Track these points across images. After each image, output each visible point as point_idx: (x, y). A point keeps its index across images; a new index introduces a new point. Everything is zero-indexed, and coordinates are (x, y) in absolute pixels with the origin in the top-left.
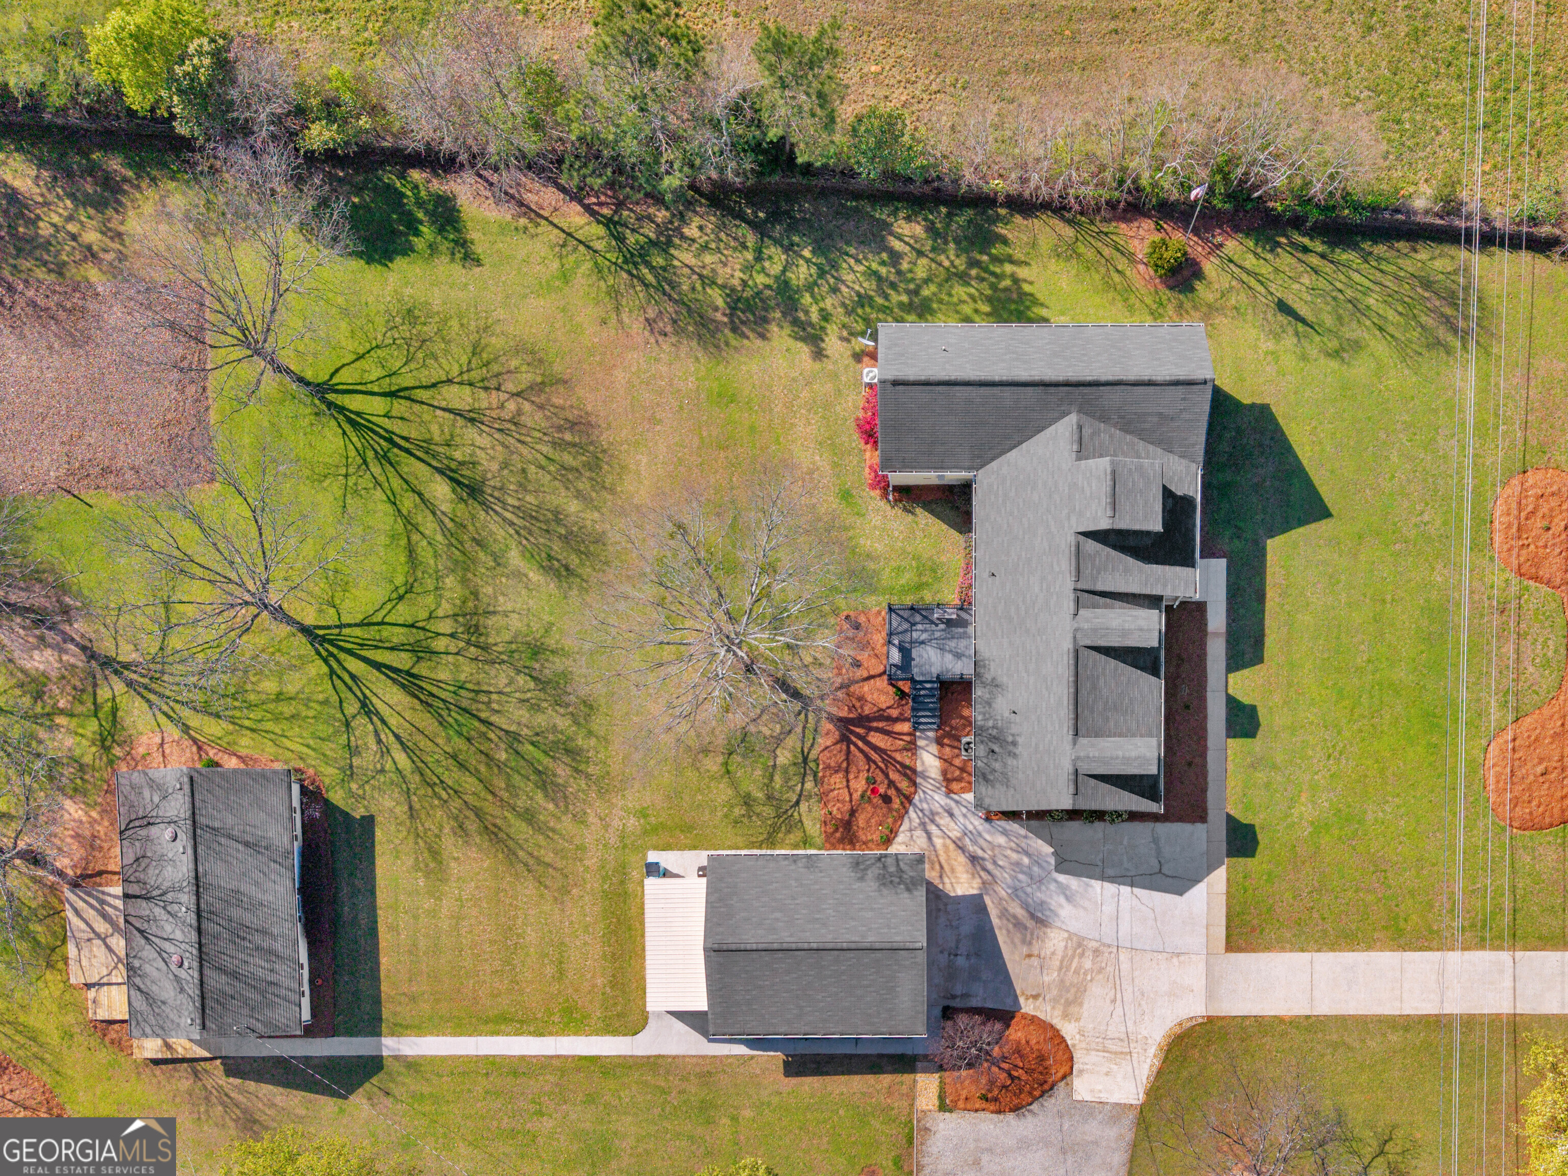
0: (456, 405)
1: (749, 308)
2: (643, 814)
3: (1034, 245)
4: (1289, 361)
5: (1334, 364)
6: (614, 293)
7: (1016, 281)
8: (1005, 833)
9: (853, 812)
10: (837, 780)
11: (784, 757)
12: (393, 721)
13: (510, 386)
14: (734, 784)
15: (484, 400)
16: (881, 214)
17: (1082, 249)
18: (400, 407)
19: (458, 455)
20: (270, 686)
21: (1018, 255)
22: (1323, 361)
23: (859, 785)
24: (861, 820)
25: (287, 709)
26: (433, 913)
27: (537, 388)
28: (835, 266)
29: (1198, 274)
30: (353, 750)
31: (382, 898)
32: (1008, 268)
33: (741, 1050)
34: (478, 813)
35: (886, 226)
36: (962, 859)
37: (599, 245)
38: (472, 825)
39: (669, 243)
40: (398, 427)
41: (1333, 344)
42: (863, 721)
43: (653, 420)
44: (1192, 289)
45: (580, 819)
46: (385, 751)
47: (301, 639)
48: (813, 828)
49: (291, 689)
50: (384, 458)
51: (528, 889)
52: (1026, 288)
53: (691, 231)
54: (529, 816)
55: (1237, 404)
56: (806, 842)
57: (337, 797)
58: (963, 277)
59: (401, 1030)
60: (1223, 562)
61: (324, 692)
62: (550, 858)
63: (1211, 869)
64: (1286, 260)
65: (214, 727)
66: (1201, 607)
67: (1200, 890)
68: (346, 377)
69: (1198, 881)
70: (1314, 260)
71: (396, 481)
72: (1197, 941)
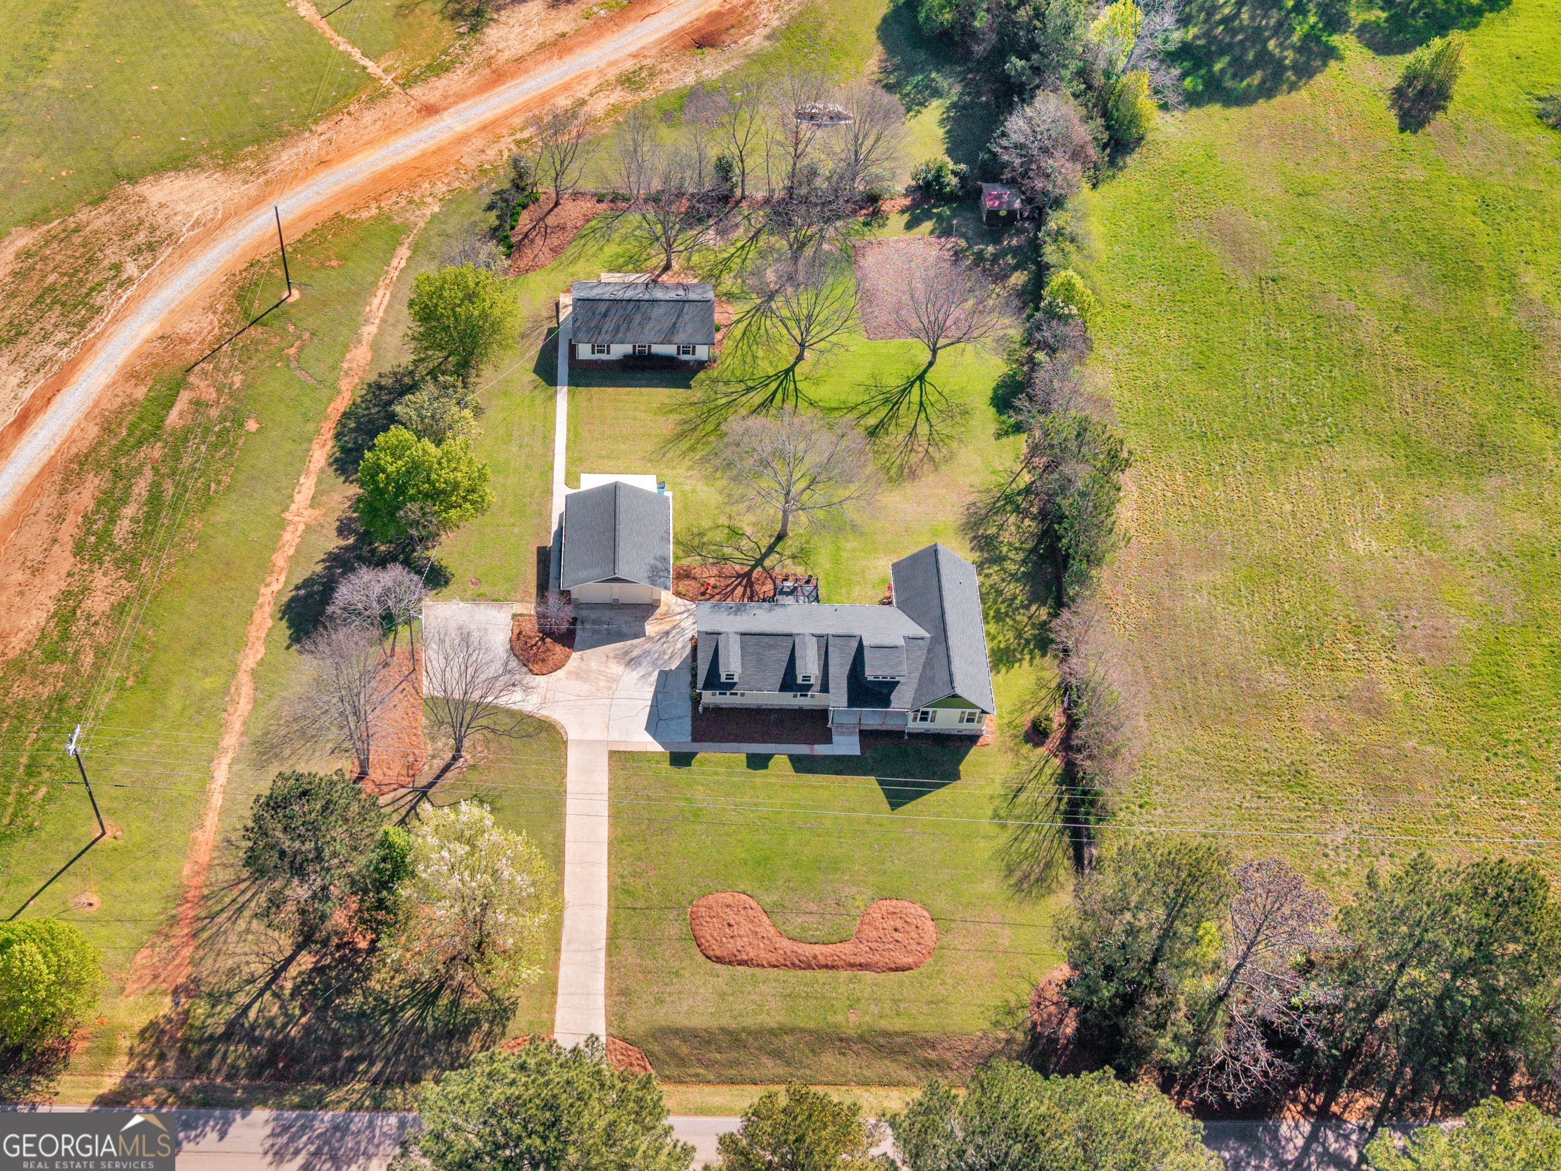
0: (918, 428)
1: (987, 544)
2: (693, 491)
3: (1043, 669)
4: (989, 791)
5: (990, 813)
6: (988, 491)
7: (1020, 660)
8: (684, 647)
9: (695, 578)
10: (715, 571)
11: (727, 551)
12: (744, 399)
13: (931, 449)
14: (710, 529)
15: (923, 440)
16: (1050, 602)
17: (1044, 691)
18: (915, 407)
19: (891, 429)
20: (761, 353)
21: (1036, 662)
22: (991, 807)
23: (712, 581)
24: (693, 583)
25: (749, 359)
26: (636, 409)
27: (932, 459)
28: (1017, 580)
29: (1037, 745)
30: (727, 383)
31: (645, 390)
32: (1028, 657)
33: (555, 527)
34: (694, 429)
35: (1044, 603)
36: (667, 628)
37: (1014, 486)
38: (686, 427)
39: (1019, 513)
40: (904, 407)
41: (1002, 813)
42: (750, 584)
43: (919, 504)
44: (1027, 742)
45: (691, 468)
46: (726, 395)
47: (786, 366)
48: (686, 562)
49: (759, 362)
50: (886, 401)
51: (650, 447)
52: (1017, 665)
53: (1027, 522)
54: (692, 449)
55: (959, 762)
56: (677, 558)
57: (701, 375)
58: (1019, 636)
59: (571, 396)
60: (858, 753)
61: (759, 373)
62: (669, 456)
63: (662, 744)
64: (1051, 789)
65: (738, 331)
66: (828, 740)
67: (648, 738)
68: (929, 388)
69: (654, 737)
70: (1054, 804)
71: (874, 405)
72: (615, 736)
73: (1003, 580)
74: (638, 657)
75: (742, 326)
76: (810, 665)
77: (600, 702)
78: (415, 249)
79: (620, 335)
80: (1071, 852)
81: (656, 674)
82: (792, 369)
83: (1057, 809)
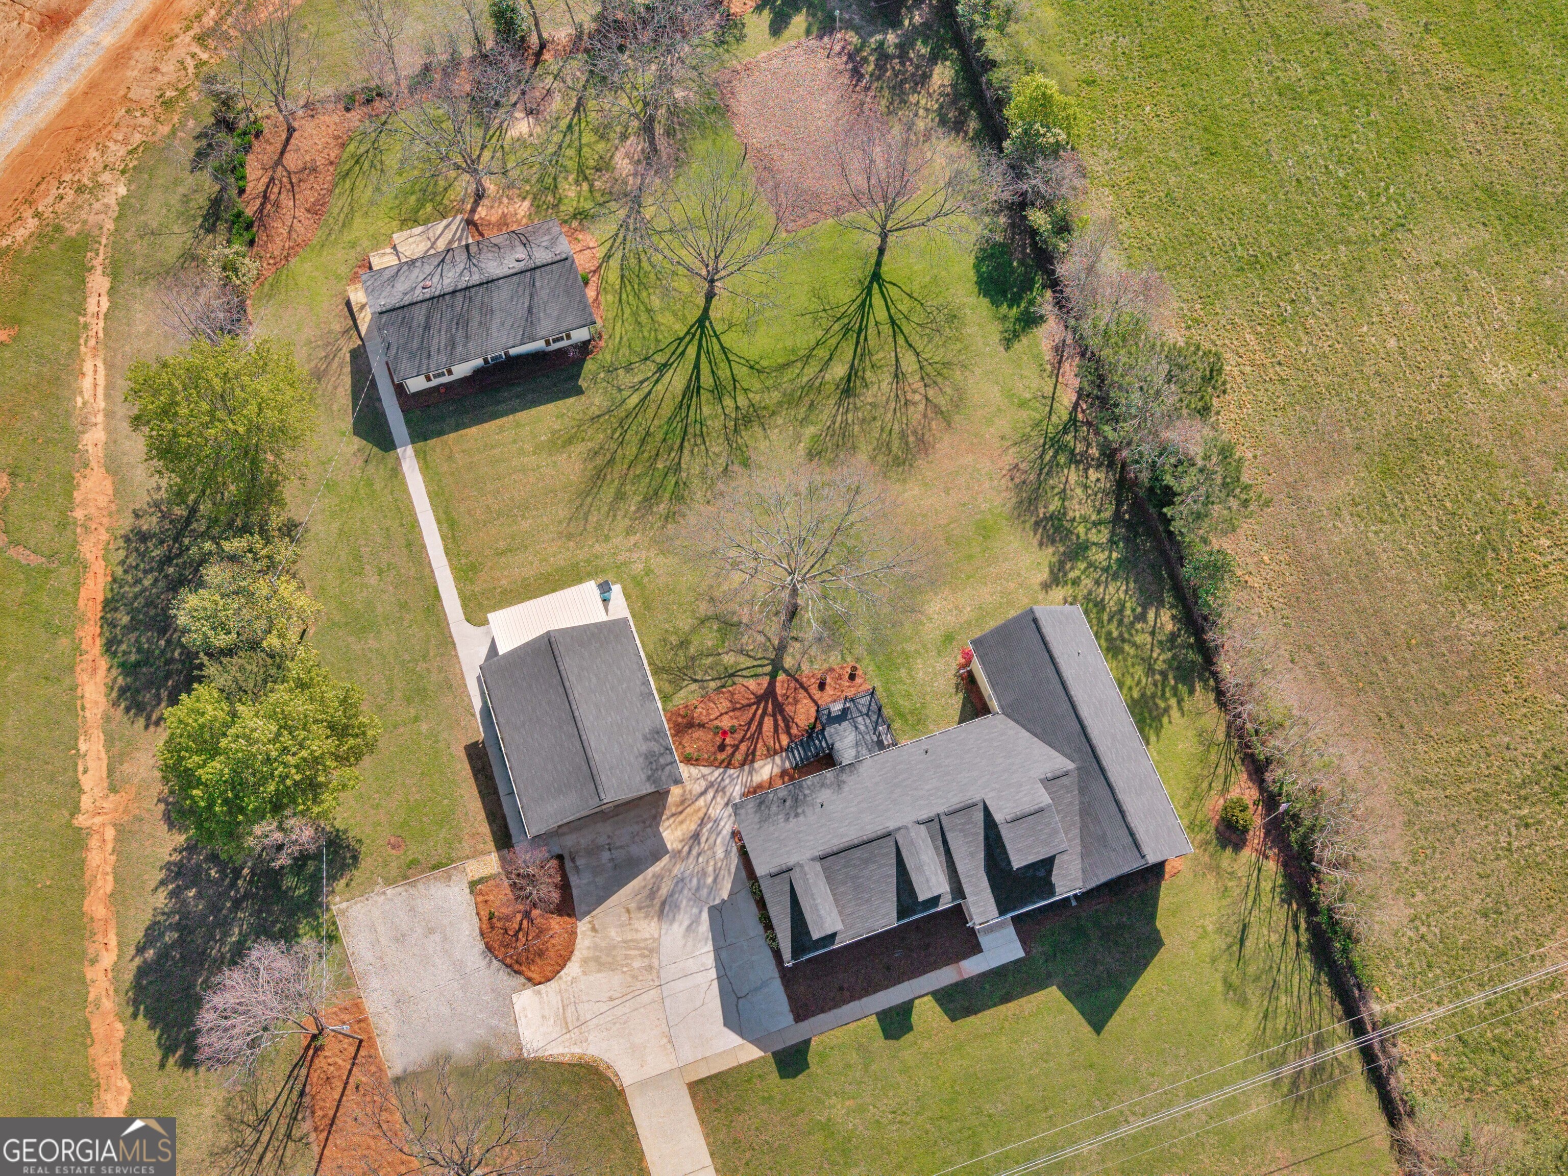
0: (903, 363)
1: (1057, 529)
2: (648, 572)
3: (1199, 714)
4: (1205, 947)
5: (1220, 987)
6: (1026, 438)
7: (1167, 710)
8: (727, 853)
9: (702, 726)
10: (724, 705)
11: (729, 659)
12: (660, 387)
13: (931, 393)
14: (694, 630)
15: (914, 380)
16: (1168, 597)
17: (1214, 751)
18: (887, 329)
19: (868, 374)
20: (656, 303)
21: (1186, 705)
22: (1219, 976)
23: (726, 723)
24: (698, 733)
25: (644, 318)
26: (521, 452)
27: (938, 410)
28: (1115, 577)
29: (1238, 847)
30: (628, 368)
31: (523, 416)
32: (1173, 702)
33: (478, 704)
34: (611, 461)
35: (1161, 603)
36: (694, 826)
37: (1054, 418)
38: (599, 461)
39: (1078, 463)
40: (872, 331)
41: (1235, 979)
42: (779, 708)
43: (947, 491)
44: (1224, 847)
45: (629, 531)
46: (635, 389)
47: (698, 313)
48: (679, 700)
49: (659, 318)
50: (846, 330)
51: (563, 513)
52: (1165, 720)
53: (1093, 475)
54: (620, 496)
55: (1153, 916)
56: (665, 698)
57: (589, 366)
58: (1150, 670)
59: (421, 456)
60: (1021, 954)
61: (666, 338)
62: (593, 519)
63: (756, 1042)
64: (1281, 914)
65: (613, 276)
66: (976, 949)
67: (734, 1040)
68: (893, 291)
69: (742, 1035)
70: (1292, 939)
71: (833, 341)
72: (688, 1054)
73: (1097, 583)
74: (671, 894)
75: (615, 263)
76: (933, 880)
77: (646, 998)
78: (114, 271)
79: (459, 349)
80: (1338, 1009)
81: (705, 916)
82: (704, 318)
83: (1298, 944)
